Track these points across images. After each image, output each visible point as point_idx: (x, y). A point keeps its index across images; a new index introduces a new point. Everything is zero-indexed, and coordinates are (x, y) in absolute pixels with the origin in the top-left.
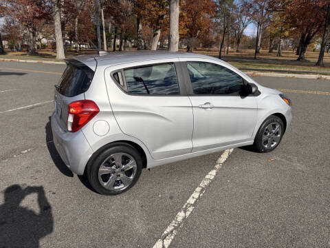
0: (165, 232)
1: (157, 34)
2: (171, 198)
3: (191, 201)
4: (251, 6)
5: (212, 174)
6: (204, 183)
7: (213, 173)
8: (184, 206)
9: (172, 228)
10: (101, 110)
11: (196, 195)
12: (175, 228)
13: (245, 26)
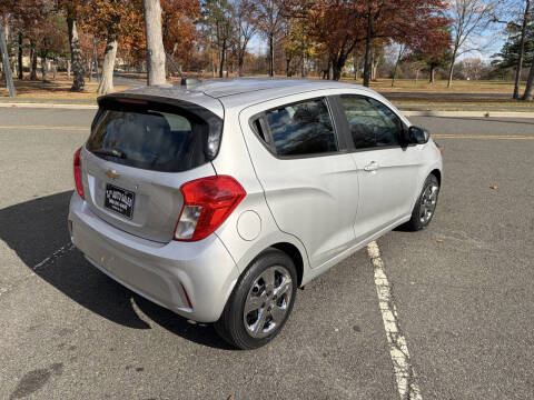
0: (402, 392)
1: (111, 48)
2: (357, 329)
3: (391, 327)
4: (253, 8)
5: (380, 277)
6: (384, 294)
7: (379, 273)
8: (389, 339)
9: (404, 381)
10: (248, 192)
11: (388, 316)
12: (410, 380)
13: (247, 39)
